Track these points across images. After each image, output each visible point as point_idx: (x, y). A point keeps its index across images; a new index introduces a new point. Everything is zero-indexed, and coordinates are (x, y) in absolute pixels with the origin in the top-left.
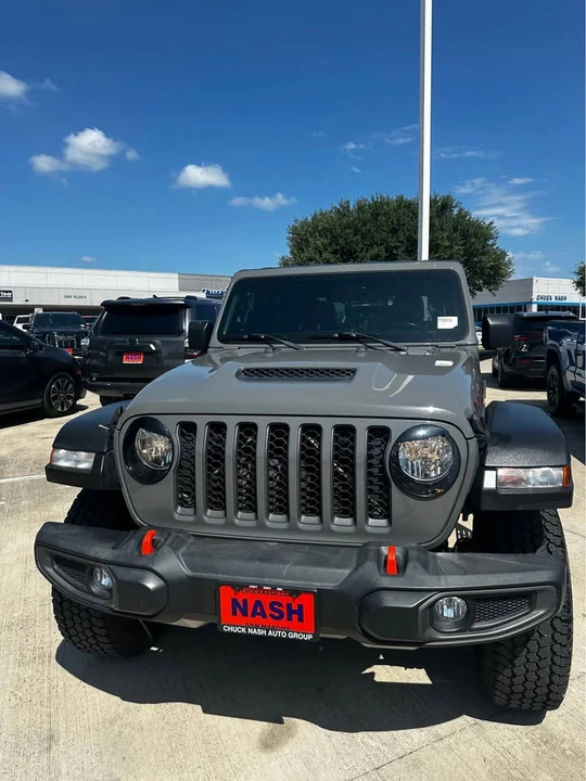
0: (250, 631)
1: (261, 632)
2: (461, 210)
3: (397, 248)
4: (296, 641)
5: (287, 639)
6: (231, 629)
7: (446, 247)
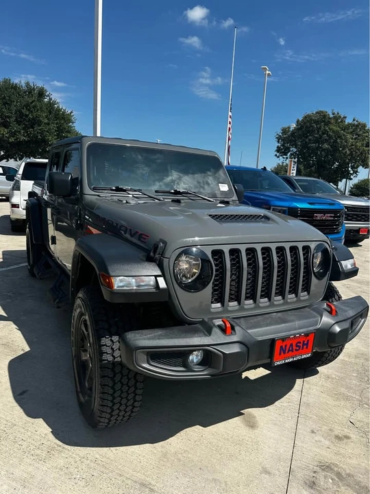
0: (286, 361)
1: (291, 360)
2: (50, 99)
3: (9, 117)
4: (305, 358)
5: (302, 360)
6: (278, 363)
7: (45, 123)
